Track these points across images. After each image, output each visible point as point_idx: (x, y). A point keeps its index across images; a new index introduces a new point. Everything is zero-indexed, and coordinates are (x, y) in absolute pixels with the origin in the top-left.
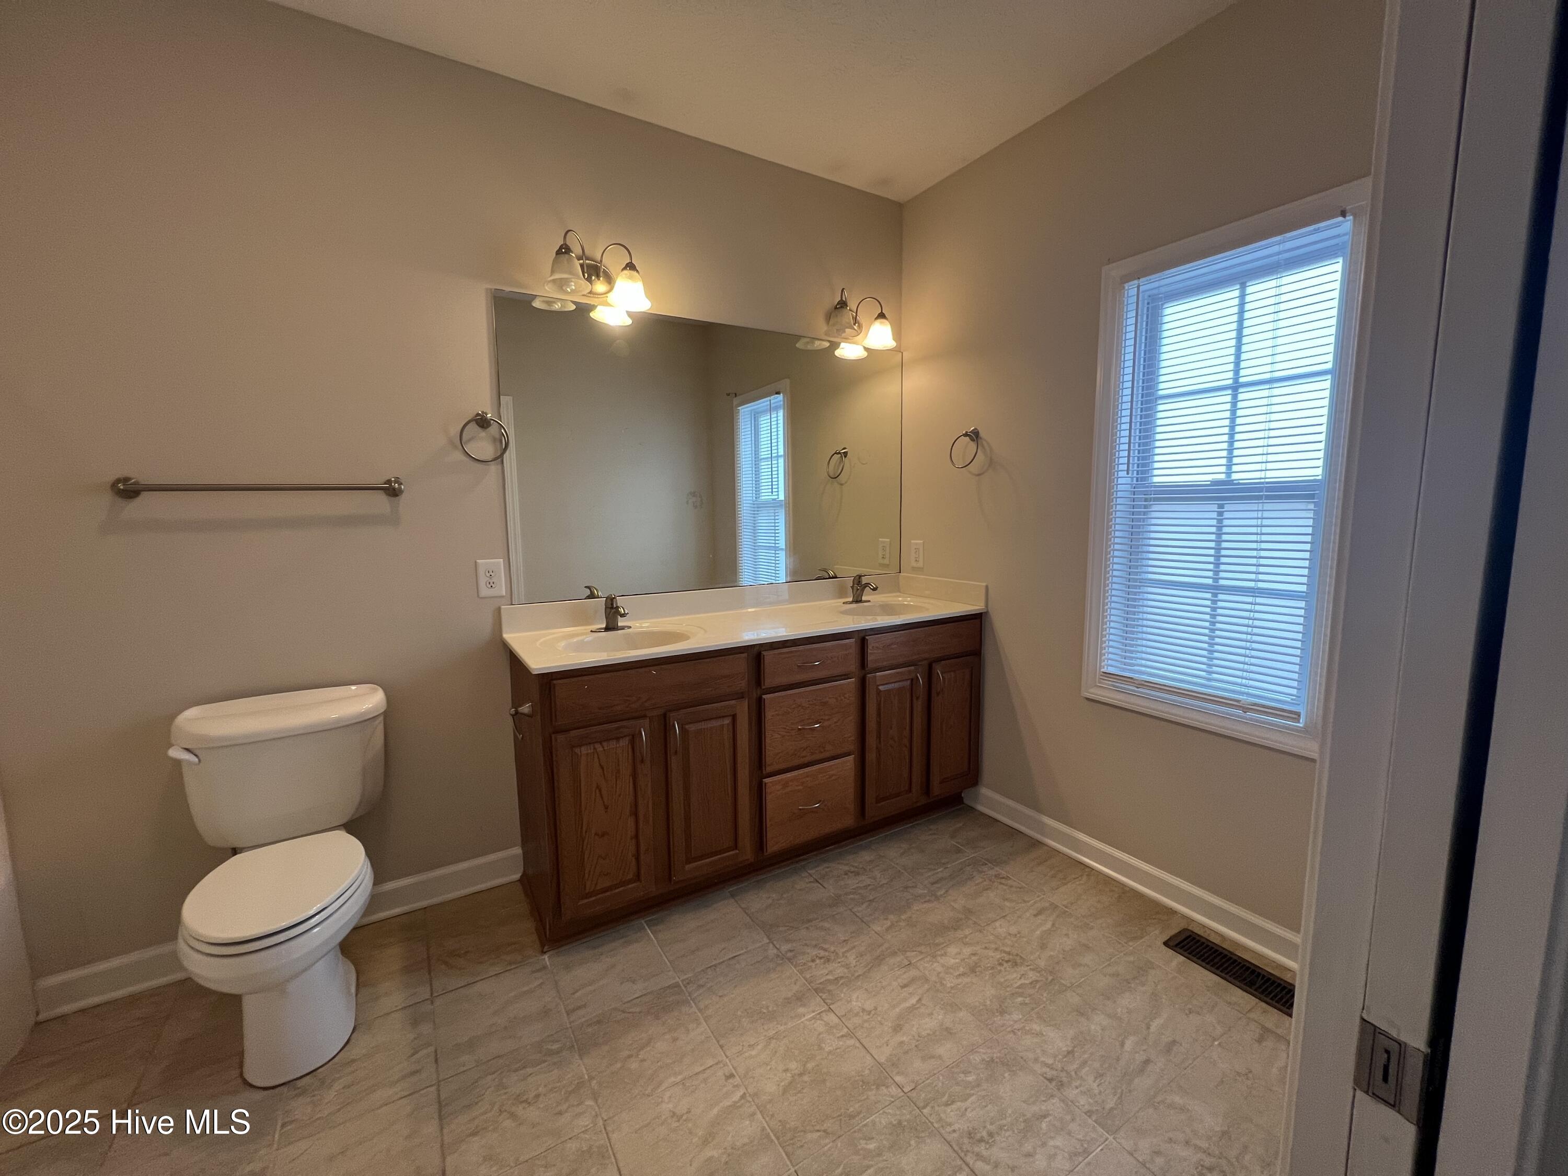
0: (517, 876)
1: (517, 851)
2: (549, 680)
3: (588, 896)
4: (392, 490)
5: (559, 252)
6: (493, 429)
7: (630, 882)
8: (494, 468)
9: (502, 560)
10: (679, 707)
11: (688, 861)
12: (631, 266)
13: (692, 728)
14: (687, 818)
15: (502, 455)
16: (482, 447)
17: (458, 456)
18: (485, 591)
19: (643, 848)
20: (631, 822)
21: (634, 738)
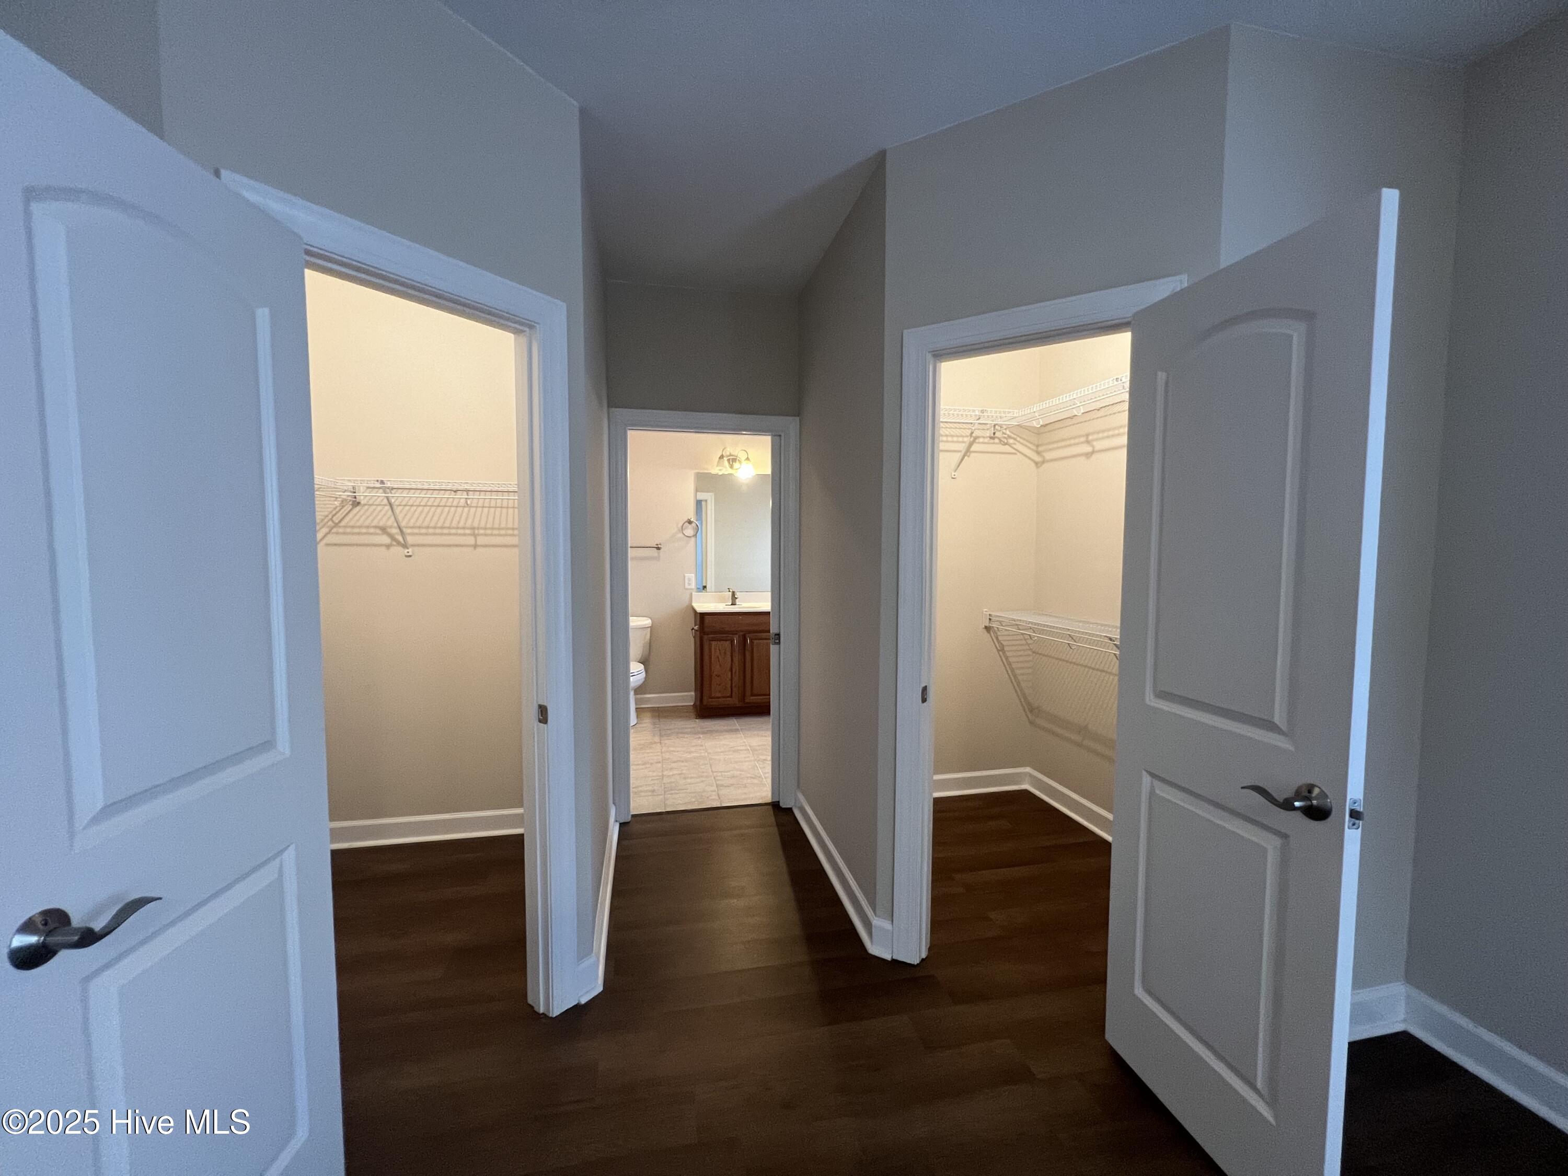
0: (692, 704)
1: (693, 693)
2: (703, 615)
3: (712, 698)
4: (658, 548)
5: (720, 458)
6: (693, 525)
7: (728, 697)
8: (693, 539)
9: (693, 575)
10: (749, 632)
11: (752, 695)
12: (748, 459)
13: (755, 642)
14: (752, 678)
15: (696, 535)
16: (689, 531)
17: (680, 535)
18: (687, 586)
19: (734, 685)
20: (729, 674)
21: (732, 641)
